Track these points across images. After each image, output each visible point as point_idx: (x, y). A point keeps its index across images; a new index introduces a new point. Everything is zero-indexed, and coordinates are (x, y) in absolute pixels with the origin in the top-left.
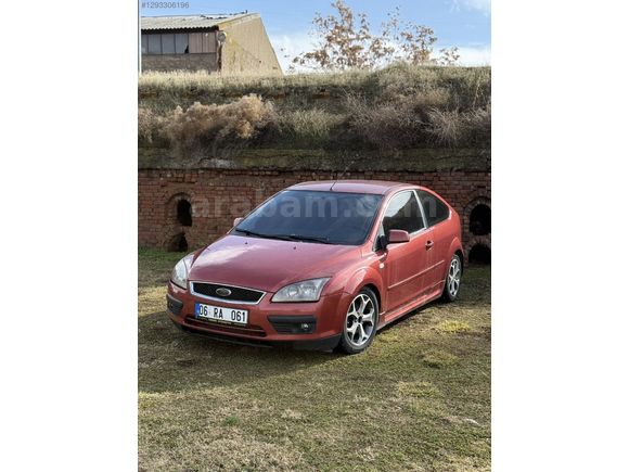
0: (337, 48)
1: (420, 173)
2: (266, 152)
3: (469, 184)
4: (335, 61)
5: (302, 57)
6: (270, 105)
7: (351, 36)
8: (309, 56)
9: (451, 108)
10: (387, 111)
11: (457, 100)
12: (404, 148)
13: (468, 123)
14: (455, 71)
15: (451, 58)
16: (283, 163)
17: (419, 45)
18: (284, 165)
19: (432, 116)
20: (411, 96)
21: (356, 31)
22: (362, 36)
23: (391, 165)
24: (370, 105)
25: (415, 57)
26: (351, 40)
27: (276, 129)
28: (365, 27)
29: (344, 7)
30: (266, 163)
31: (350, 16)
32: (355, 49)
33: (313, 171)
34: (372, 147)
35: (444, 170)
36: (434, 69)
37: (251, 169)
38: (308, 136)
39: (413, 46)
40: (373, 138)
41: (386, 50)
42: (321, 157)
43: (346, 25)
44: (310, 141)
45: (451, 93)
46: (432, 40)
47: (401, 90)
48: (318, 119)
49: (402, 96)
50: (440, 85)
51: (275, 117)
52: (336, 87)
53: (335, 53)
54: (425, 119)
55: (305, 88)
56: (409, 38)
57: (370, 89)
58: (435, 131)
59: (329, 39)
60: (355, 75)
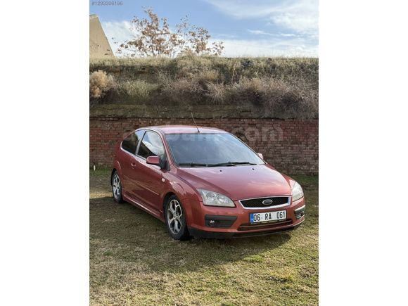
0: (149, 39)
1: (203, 119)
2: (110, 106)
3: (231, 125)
4: (148, 47)
5: (126, 44)
6: (111, 77)
7: (157, 32)
8: (130, 43)
9: (220, 82)
10: (183, 82)
11: (223, 77)
12: (194, 105)
13: (229, 91)
14: (221, 59)
15: (219, 48)
16: (120, 113)
17: (200, 39)
18: (122, 114)
19: (209, 86)
20: (196, 74)
21: (161, 29)
22: (164, 32)
23: (186, 114)
24: (173, 79)
25: (198, 47)
26: (158, 35)
27: (115, 92)
28: (166, 27)
29: (153, 13)
30: (110, 113)
31: (156, 20)
32: (160, 41)
33: (139, 118)
34: (175, 104)
35: (216, 117)
36: (209, 58)
37: (100, 116)
38: (135, 96)
39: (196, 40)
40: (175, 99)
41: (179, 42)
42: (144, 110)
43: (154, 25)
44: (137, 99)
45: (219, 73)
46: (208, 37)
47: (190, 70)
48: (141, 86)
49: (191, 74)
50: (213, 68)
51: (115, 85)
52: (151, 67)
53: (148, 42)
54: (205, 88)
55: (132, 67)
56: (194, 35)
57: (172, 69)
58: (211, 95)
59: (144, 33)
60: (163, 60)
